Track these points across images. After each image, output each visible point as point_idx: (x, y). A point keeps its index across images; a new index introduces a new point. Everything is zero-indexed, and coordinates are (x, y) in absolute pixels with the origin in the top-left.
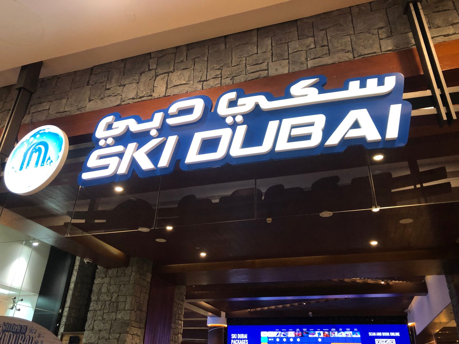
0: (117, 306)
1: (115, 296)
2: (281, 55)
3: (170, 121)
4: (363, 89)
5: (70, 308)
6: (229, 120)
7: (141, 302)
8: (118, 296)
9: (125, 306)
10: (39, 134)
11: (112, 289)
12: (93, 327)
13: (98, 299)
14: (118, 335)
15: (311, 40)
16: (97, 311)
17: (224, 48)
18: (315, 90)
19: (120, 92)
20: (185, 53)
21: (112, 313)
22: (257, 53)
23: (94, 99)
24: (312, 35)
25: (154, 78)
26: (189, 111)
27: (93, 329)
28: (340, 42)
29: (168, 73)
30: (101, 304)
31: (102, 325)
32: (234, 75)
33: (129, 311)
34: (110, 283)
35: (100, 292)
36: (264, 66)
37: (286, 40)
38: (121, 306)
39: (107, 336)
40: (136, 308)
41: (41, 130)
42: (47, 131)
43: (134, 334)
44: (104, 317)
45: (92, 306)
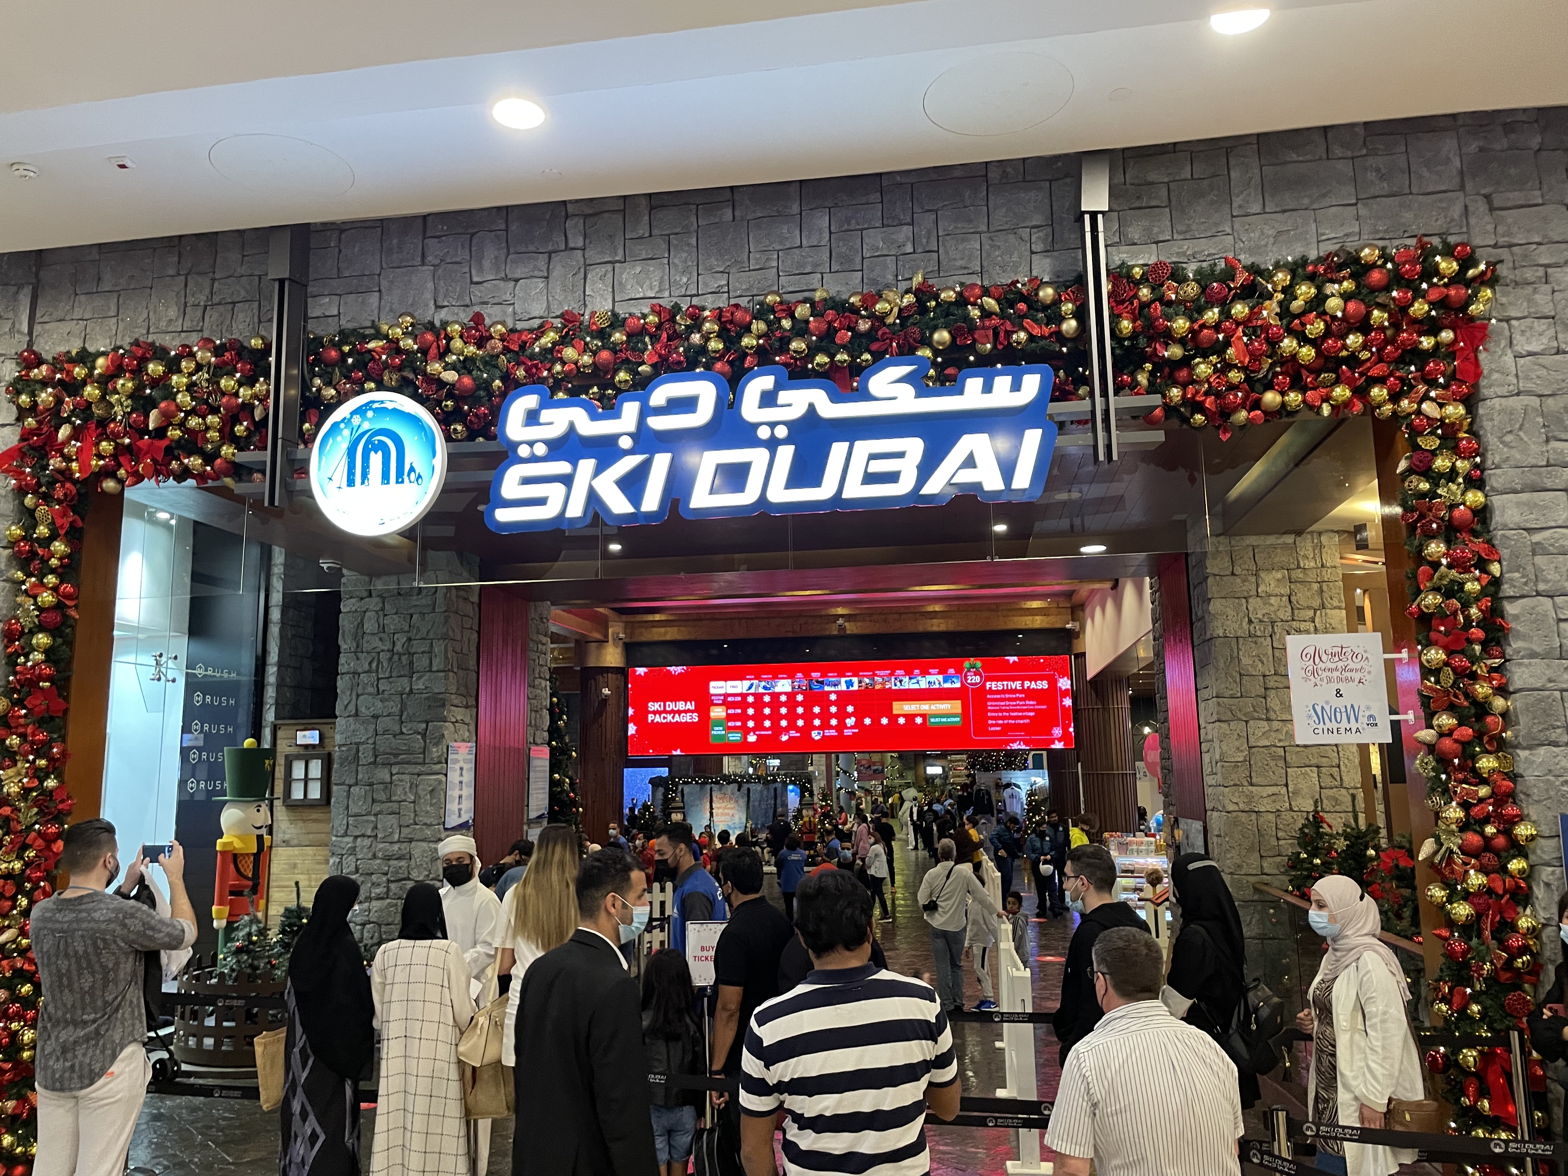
0: (411, 663)
1: (401, 639)
2: (851, 261)
3: (657, 423)
4: (987, 396)
5: (280, 665)
6: (764, 433)
7: (465, 651)
8: (410, 639)
9: (431, 663)
10: (371, 409)
11: (393, 622)
12: (357, 710)
13: (358, 646)
14: (424, 725)
15: (907, 230)
16: (359, 674)
17: (731, 218)
18: (908, 390)
19: (508, 297)
20: (647, 218)
21: (401, 679)
22: (801, 246)
23: (446, 304)
24: (909, 220)
25: (582, 270)
26: (688, 404)
27: (356, 714)
28: (960, 247)
29: (612, 262)
30: (369, 660)
31: (380, 705)
32: (755, 292)
33: (442, 674)
34: (383, 609)
35: (359, 633)
36: (814, 280)
37: (858, 224)
38: (421, 662)
39: (397, 728)
40: (455, 665)
41: (373, 402)
42: (390, 406)
43: (457, 722)
44: (381, 688)
45: (345, 663)
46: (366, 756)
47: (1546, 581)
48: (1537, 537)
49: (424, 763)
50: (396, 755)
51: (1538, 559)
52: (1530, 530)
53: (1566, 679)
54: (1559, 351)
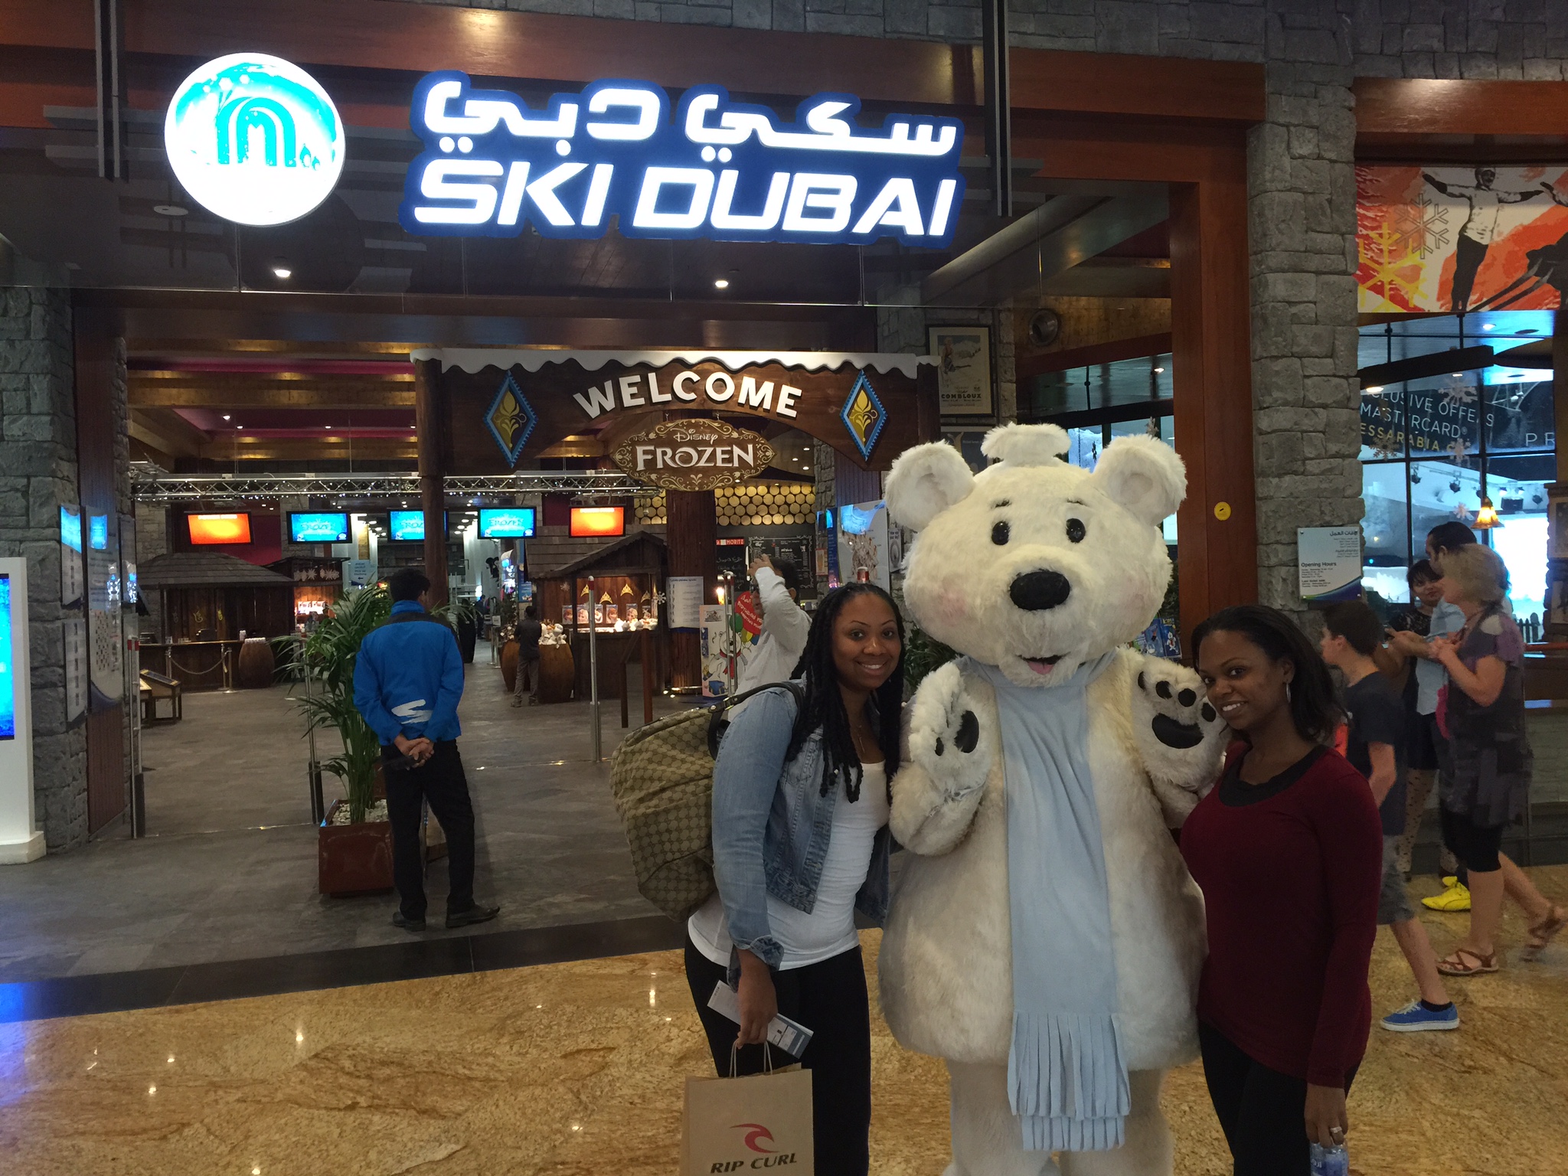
3: (599, 131)
4: (912, 142)
6: (708, 155)
7: (64, 391)
9: (29, 403)
10: (246, 73)
14: (23, 480)
18: (844, 127)
33: (47, 418)
38: (14, 403)
40: (59, 408)
41: (249, 65)
47: (1299, 346)
48: (1294, 310)
49: (28, 526)
51: (1294, 327)
52: (1290, 303)
53: (1306, 423)
54: (1319, 157)
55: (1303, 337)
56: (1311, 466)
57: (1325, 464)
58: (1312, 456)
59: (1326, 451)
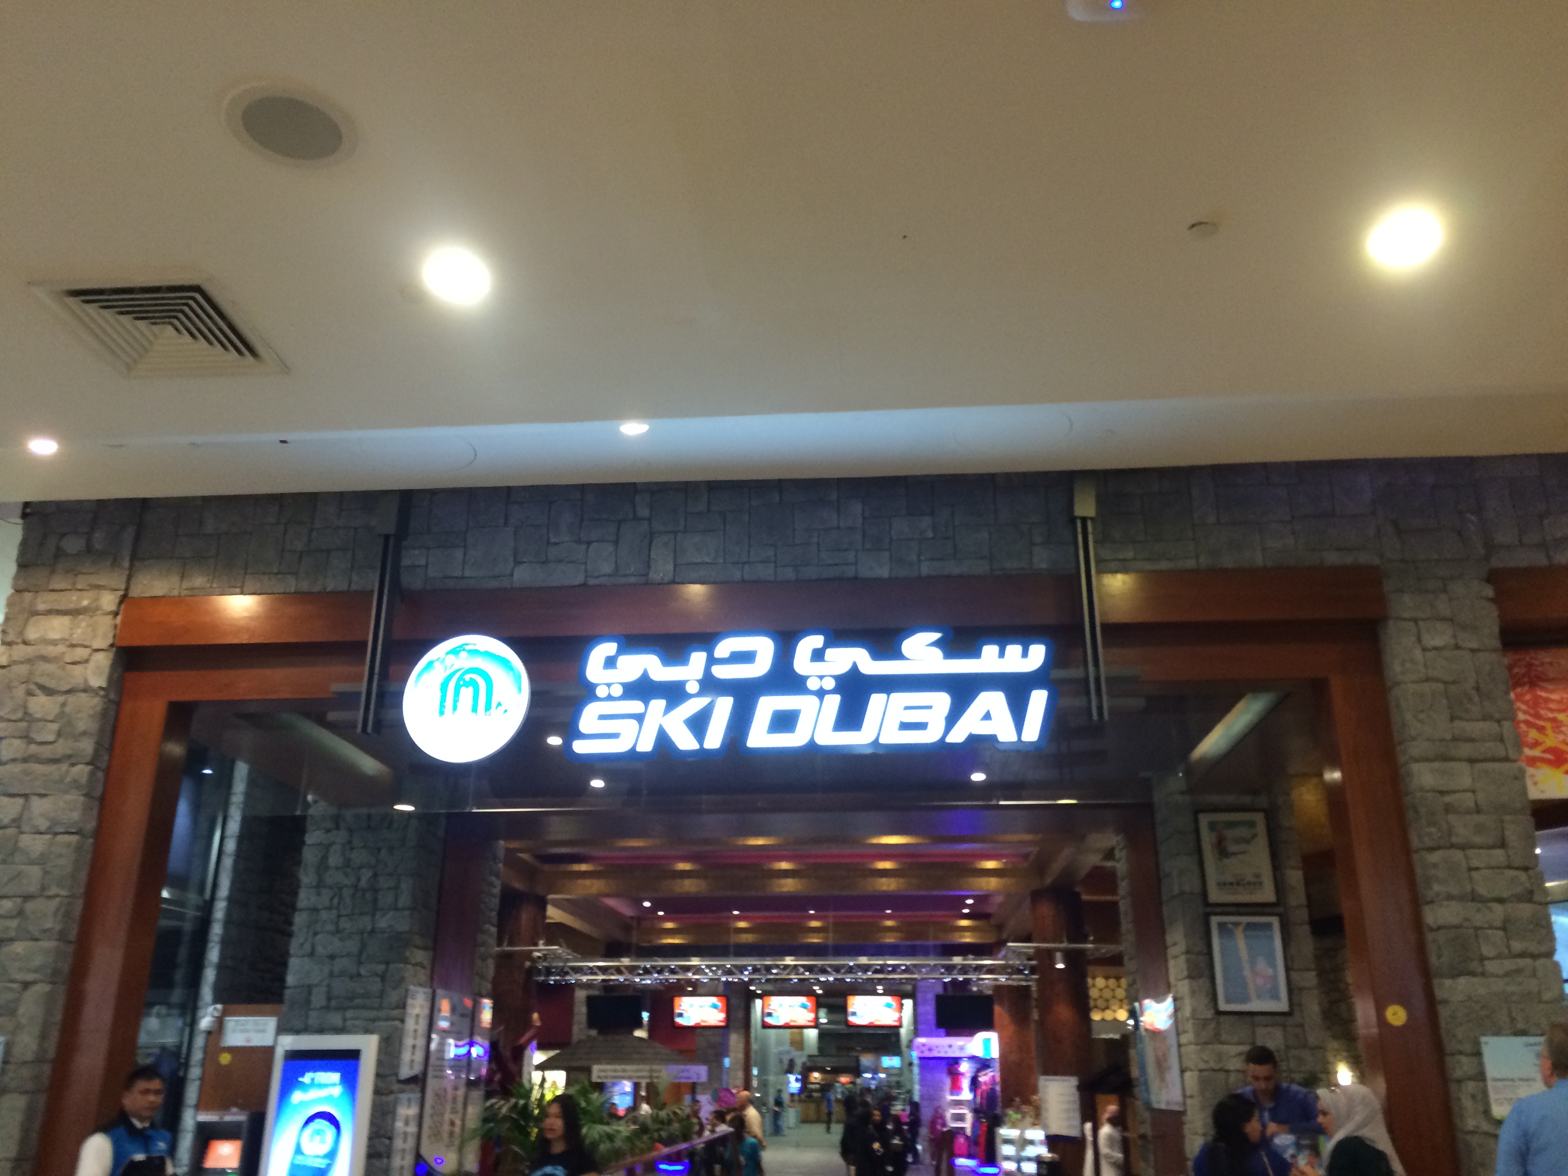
0: (375, 901)
1: (366, 874)
2: (881, 541)
3: (721, 672)
4: (1001, 661)
6: (813, 684)
7: (429, 889)
8: (376, 875)
9: (396, 900)
10: (464, 650)
11: (359, 857)
12: (312, 948)
13: (320, 881)
14: (383, 967)
15: (928, 519)
16: (319, 911)
17: (779, 504)
18: (938, 653)
19: (581, 556)
20: (706, 499)
21: (363, 917)
22: (838, 528)
23: (525, 560)
24: (929, 511)
25: (648, 537)
26: (746, 657)
27: (312, 954)
28: (973, 536)
29: (675, 533)
30: (331, 895)
31: (336, 943)
33: (408, 912)
34: (350, 842)
36: (851, 556)
37: (888, 511)
38: (386, 899)
39: (354, 970)
40: (420, 903)
41: (466, 644)
43: (416, 964)
44: (340, 926)
45: (305, 898)
46: (318, 998)
47: (1458, 836)
48: (1448, 799)
49: (380, 1008)
50: (351, 999)
51: (1451, 818)
52: (1442, 793)
53: (1479, 919)
54: (1457, 647)
55: (1462, 829)
56: (1491, 967)
57: (1509, 965)
58: (1491, 955)
59: (1510, 951)
